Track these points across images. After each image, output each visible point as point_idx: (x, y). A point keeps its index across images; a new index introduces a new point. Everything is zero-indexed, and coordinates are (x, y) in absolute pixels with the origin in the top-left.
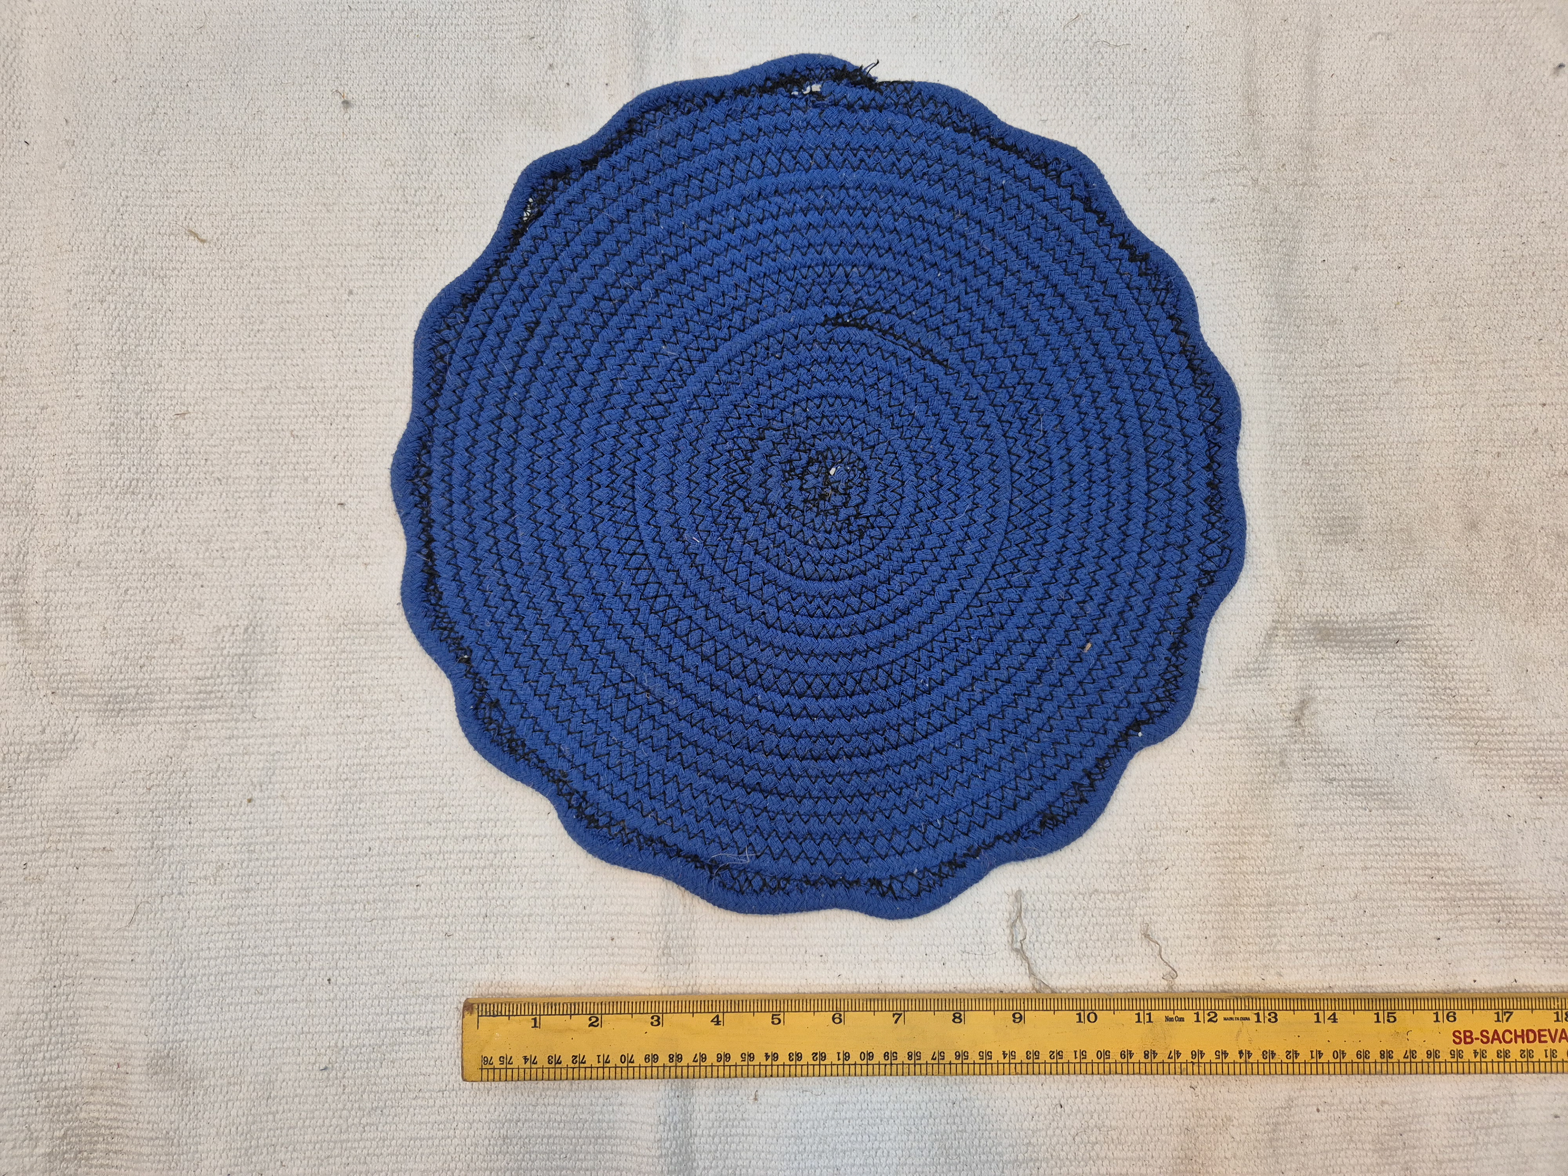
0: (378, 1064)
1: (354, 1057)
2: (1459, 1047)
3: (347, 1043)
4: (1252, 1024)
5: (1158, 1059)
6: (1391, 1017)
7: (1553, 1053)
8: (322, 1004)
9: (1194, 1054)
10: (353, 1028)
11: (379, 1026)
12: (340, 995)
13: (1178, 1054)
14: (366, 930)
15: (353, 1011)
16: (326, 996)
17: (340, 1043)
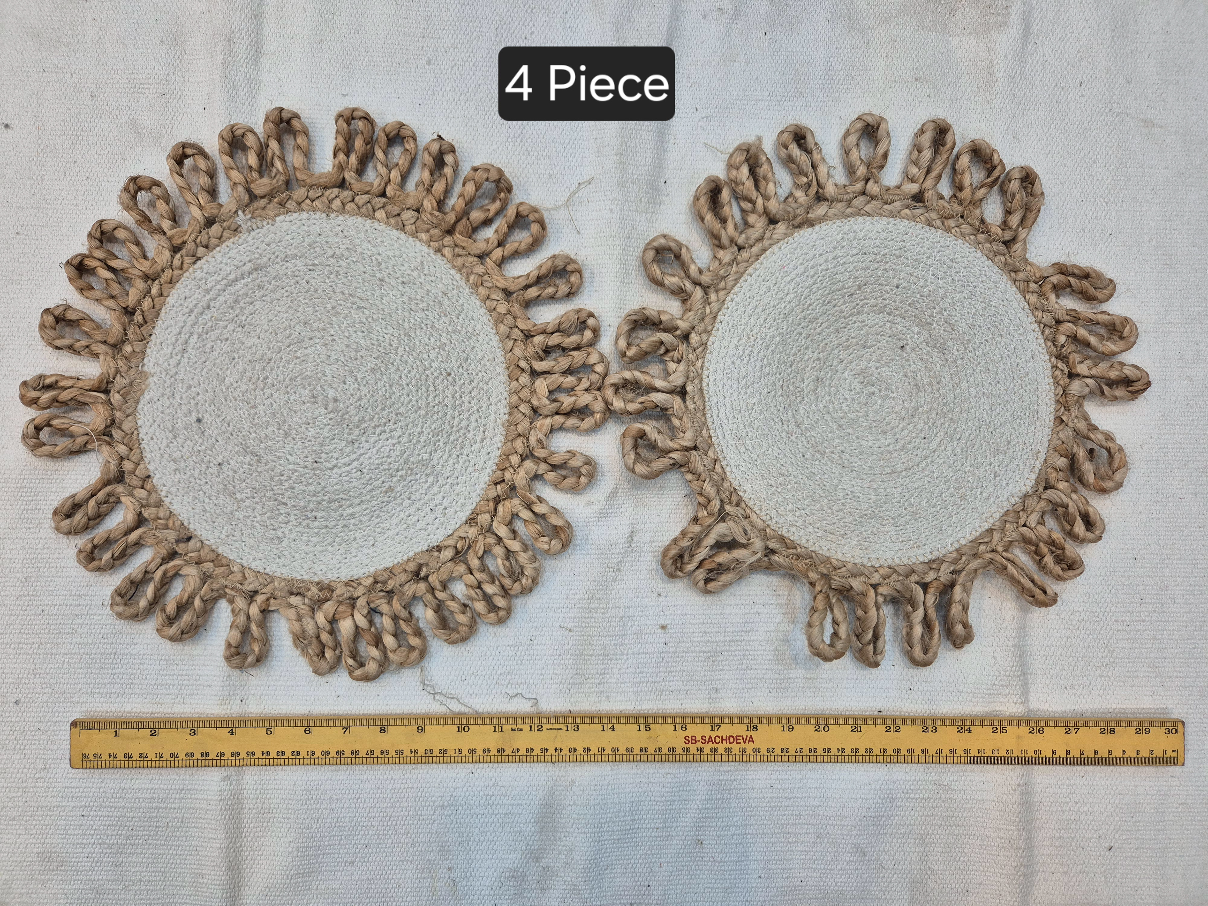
2: (688, 746)
4: (563, 732)
6: (648, 728)
7: (744, 750)
17: (22, 729)
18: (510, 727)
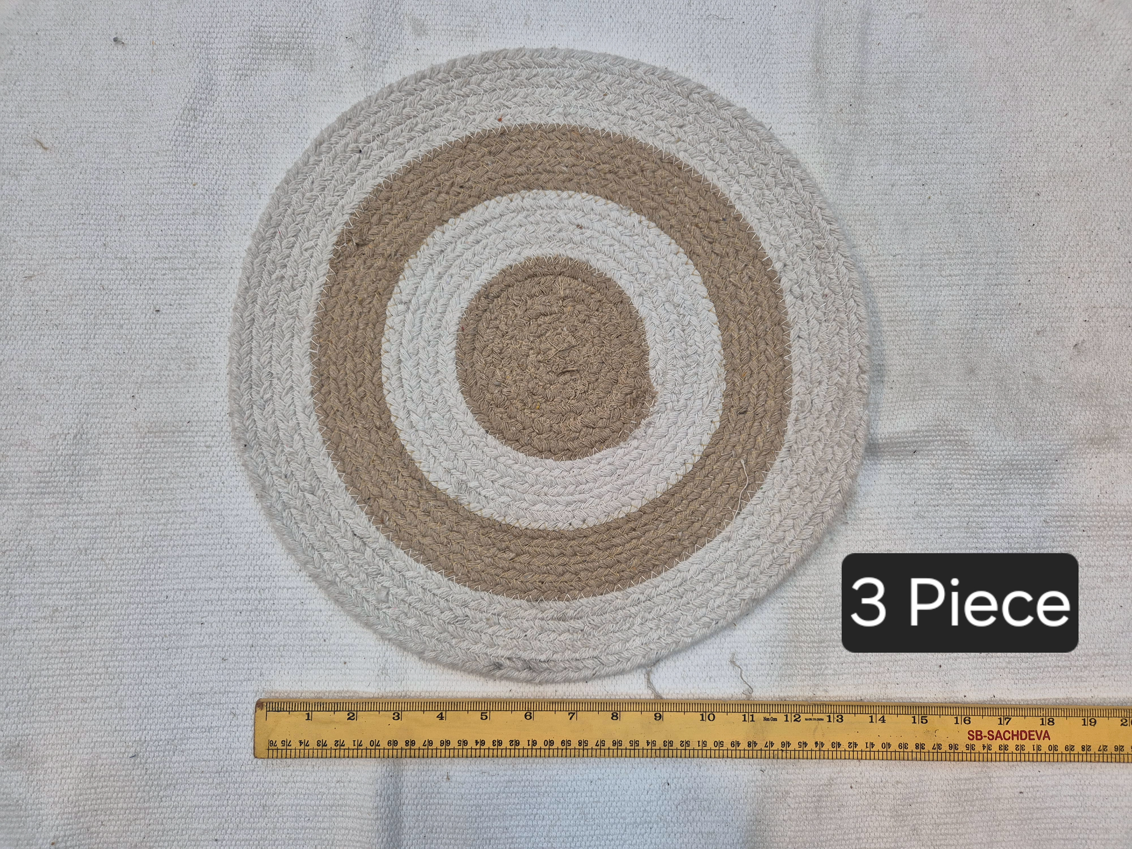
0: (171, 753)
1: (153, 748)
2: (972, 742)
3: (148, 738)
4: (824, 723)
5: (758, 747)
6: (924, 720)
7: (1039, 748)
8: (130, 710)
9: (783, 744)
10: (153, 727)
11: (172, 726)
12: (143, 704)
13: (772, 744)
14: (163, 656)
15: (153, 715)
16: (133, 704)
17: (143, 738)
18: (762, 716)
